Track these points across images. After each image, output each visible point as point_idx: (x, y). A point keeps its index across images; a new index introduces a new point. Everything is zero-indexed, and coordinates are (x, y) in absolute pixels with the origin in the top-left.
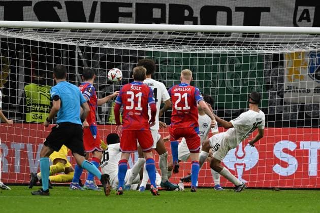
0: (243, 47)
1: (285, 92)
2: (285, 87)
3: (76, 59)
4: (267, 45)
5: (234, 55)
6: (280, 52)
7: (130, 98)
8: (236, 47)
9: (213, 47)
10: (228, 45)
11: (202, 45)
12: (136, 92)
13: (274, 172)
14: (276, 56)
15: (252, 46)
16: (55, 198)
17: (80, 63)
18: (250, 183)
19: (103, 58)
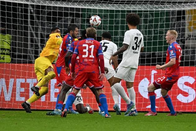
0: (155, 5)
1: (186, 39)
2: (186, 36)
3: (29, 14)
4: (173, 4)
5: (147, 11)
6: (183, 9)
7: (86, 49)
8: (149, 5)
9: (132, 5)
10: (143, 4)
11: (123, 4)
12: (89, 45)
13: (178, 100)
14: (179, 13)
15: (161, 4)
16: (13, 119)
17: (32, 17)
18: (159, 108)
19: (49, 14)
